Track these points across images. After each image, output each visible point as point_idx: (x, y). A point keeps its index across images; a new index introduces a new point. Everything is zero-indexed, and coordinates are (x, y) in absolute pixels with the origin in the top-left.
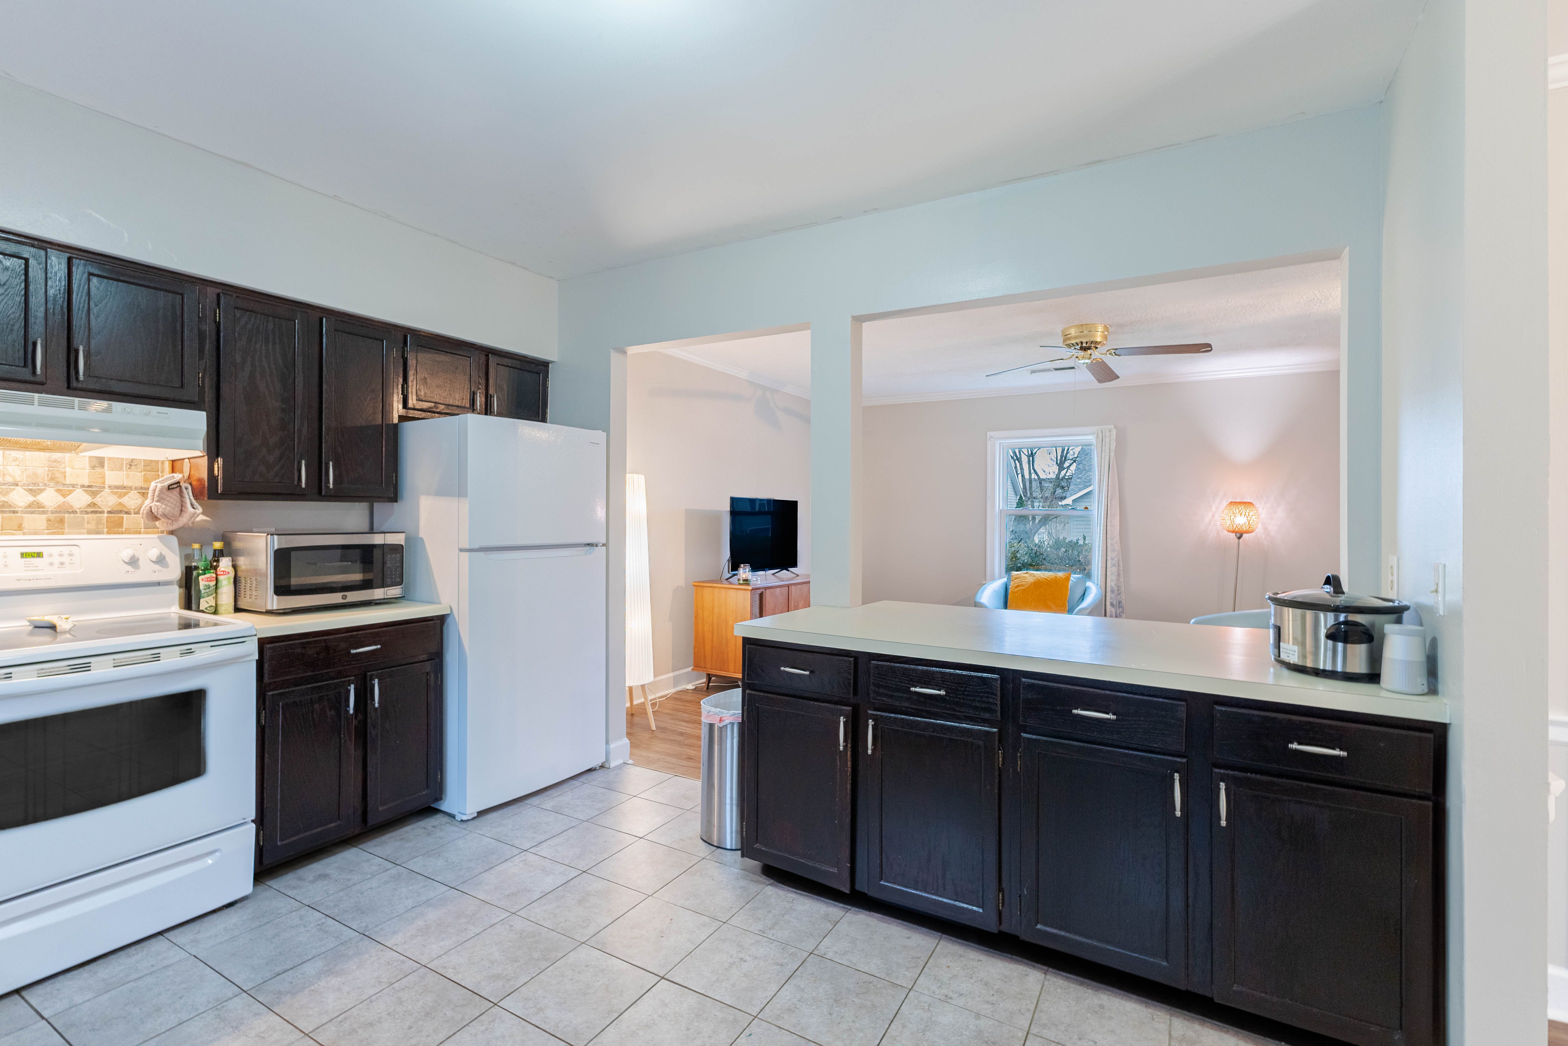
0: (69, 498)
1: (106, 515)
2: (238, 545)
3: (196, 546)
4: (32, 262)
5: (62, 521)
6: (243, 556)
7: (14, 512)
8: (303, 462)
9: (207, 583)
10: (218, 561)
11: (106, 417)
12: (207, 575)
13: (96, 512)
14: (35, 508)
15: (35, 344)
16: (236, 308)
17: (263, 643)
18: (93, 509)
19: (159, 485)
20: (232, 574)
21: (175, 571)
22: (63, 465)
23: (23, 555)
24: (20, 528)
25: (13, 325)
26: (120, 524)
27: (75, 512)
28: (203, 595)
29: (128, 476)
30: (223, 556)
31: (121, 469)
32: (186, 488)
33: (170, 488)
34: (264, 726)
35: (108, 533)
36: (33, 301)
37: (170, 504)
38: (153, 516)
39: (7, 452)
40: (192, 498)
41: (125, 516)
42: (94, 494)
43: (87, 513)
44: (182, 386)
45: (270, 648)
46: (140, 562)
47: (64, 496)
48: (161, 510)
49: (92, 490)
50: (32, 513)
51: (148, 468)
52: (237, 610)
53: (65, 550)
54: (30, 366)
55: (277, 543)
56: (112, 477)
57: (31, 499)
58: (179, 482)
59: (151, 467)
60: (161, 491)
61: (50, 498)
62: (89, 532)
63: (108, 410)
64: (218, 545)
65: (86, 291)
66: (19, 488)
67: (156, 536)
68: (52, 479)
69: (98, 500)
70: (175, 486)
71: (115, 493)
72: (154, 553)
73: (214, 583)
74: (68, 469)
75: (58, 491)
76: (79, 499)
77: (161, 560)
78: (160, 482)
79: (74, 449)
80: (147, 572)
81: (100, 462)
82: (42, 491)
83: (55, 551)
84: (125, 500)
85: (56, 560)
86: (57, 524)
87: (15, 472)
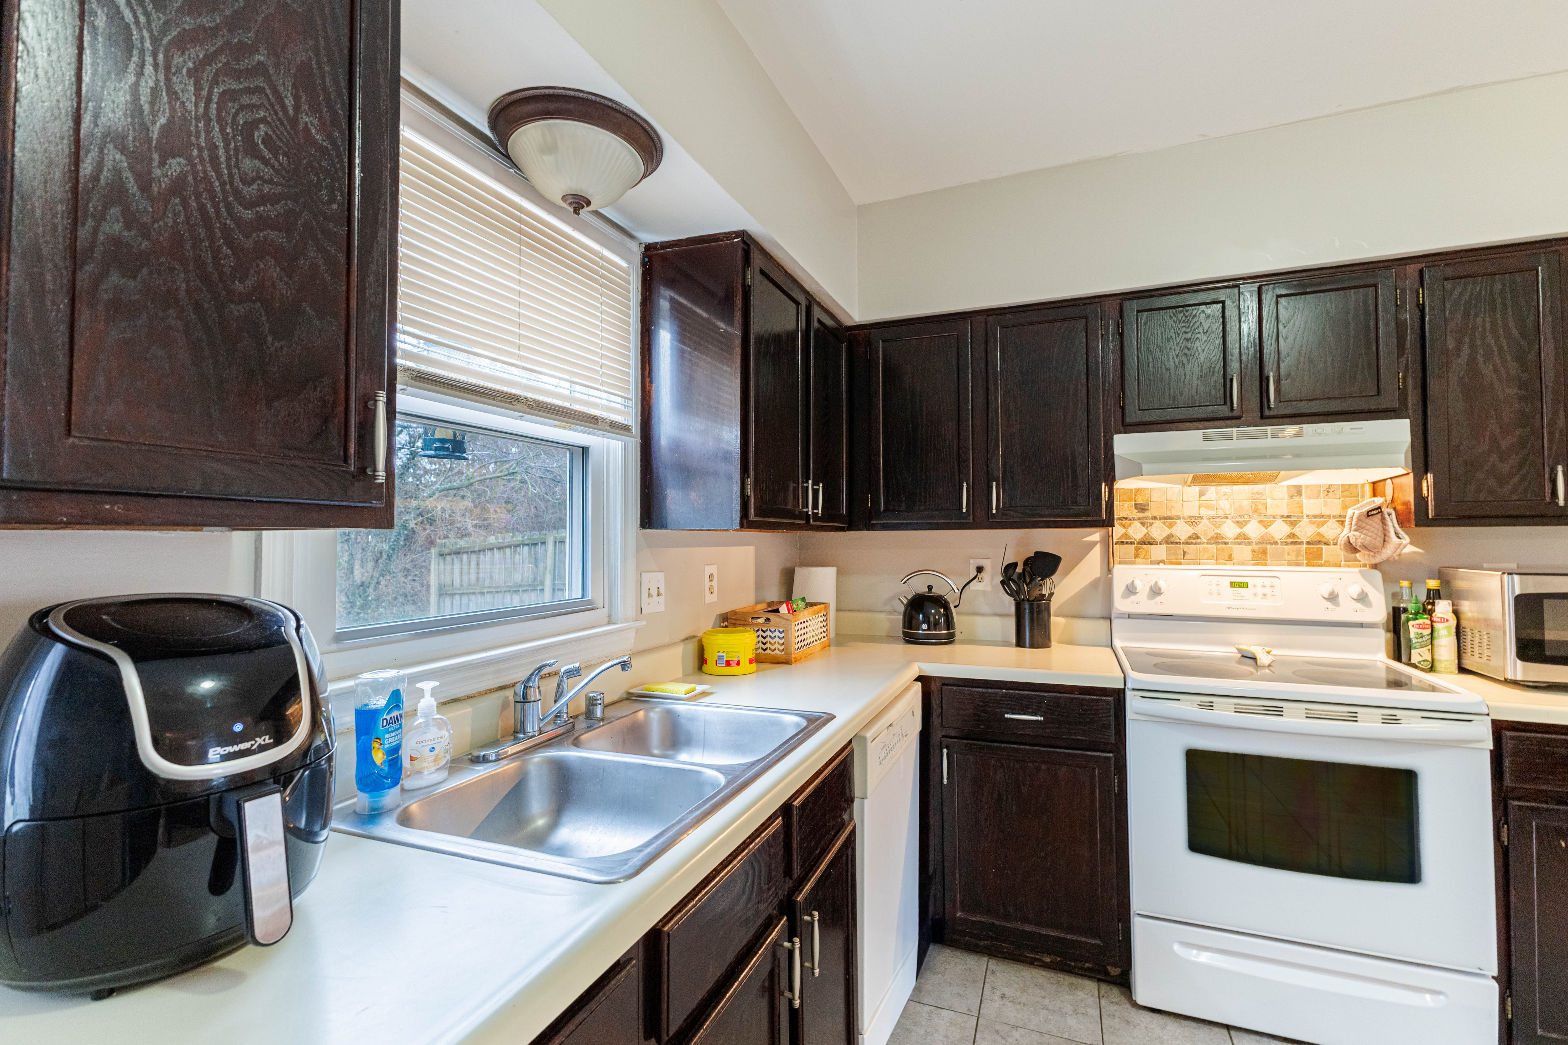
0: (1270, 529)
1: (1305, 546)
2: (1460, 584)
3: (1405, 584)
4: (1228, 302)
5: (1264, 552)
6: (1467, 600)
7: (1226, 543)
8: (1560, 468)
9: (1420, 631)
10: (1433, 604)
11: (1299, 441)
12: (1420, 621)
13: (1295, 543)
14: (1242, 539)
15: (1232, 380)
16: (1446, 279)
17: (1500, 728)
18: (1293, 540)
19: (1357, 512)
20: (1453, 622)
21: (1379, 612)
22: (1264, 497)
23: (1232, 584)
24: (1230, 558)
25: (1214, 368)
26: (1319, 555)
27: (1276, 543)
28: (1414, 645)
29: (1326, 504)
30: (1440, 598)
31: (1318, 497)
32: (1389, 515)
33: (1369, 514)
34: (1507, 847)
35: (1308, 565)
36: (1229, 339)
37: (1370, 534)
38: (1351, 548)
39: (1219, 488)
40: (1396, 525)
41: (1324, 547)
42: (1293, 524)
43: (1287, 544)
44: (1379, 393)
45: (1512, 738)
46: (1340, 599)
47: (1266, 527)
48: (1359, 540)
49: (1290, 520)
50: (1240, 544)
51: (1346, 493)
52: (1462, 670)
53: (1268, 581)
54: (1229, 404)
55: (1519, 585)
56: (1311, 506)
57: (1238, 530)
58: (1380, 508)
59: (1350, 492)
60: (1359, 519)
61: (1253, 530)
62: (1289, 564)
63: (1299, 435)
64: (1433, 584)
65: (1275, 315)
66: (1228, 521)
67: (1357, 570)
68: (1255, 511)
69: (1297, 530)
70: (1375, 512)
71: (1313, 523)
72: (1355, 591)
73: (1429, 631)
74: (1268, 500)
75: (1261, 522)
76: (1280, 530)
77: (1362, 598)
78: (1358, 508)
79: (1273, 479)
80: (1347, 611)
81: (1298, 491)
82: (1247, 522)
83: (1258, 582)
84: (1323, 530)
85: (1260, 591)
86: (1261, 555)
87: (1225, 506)
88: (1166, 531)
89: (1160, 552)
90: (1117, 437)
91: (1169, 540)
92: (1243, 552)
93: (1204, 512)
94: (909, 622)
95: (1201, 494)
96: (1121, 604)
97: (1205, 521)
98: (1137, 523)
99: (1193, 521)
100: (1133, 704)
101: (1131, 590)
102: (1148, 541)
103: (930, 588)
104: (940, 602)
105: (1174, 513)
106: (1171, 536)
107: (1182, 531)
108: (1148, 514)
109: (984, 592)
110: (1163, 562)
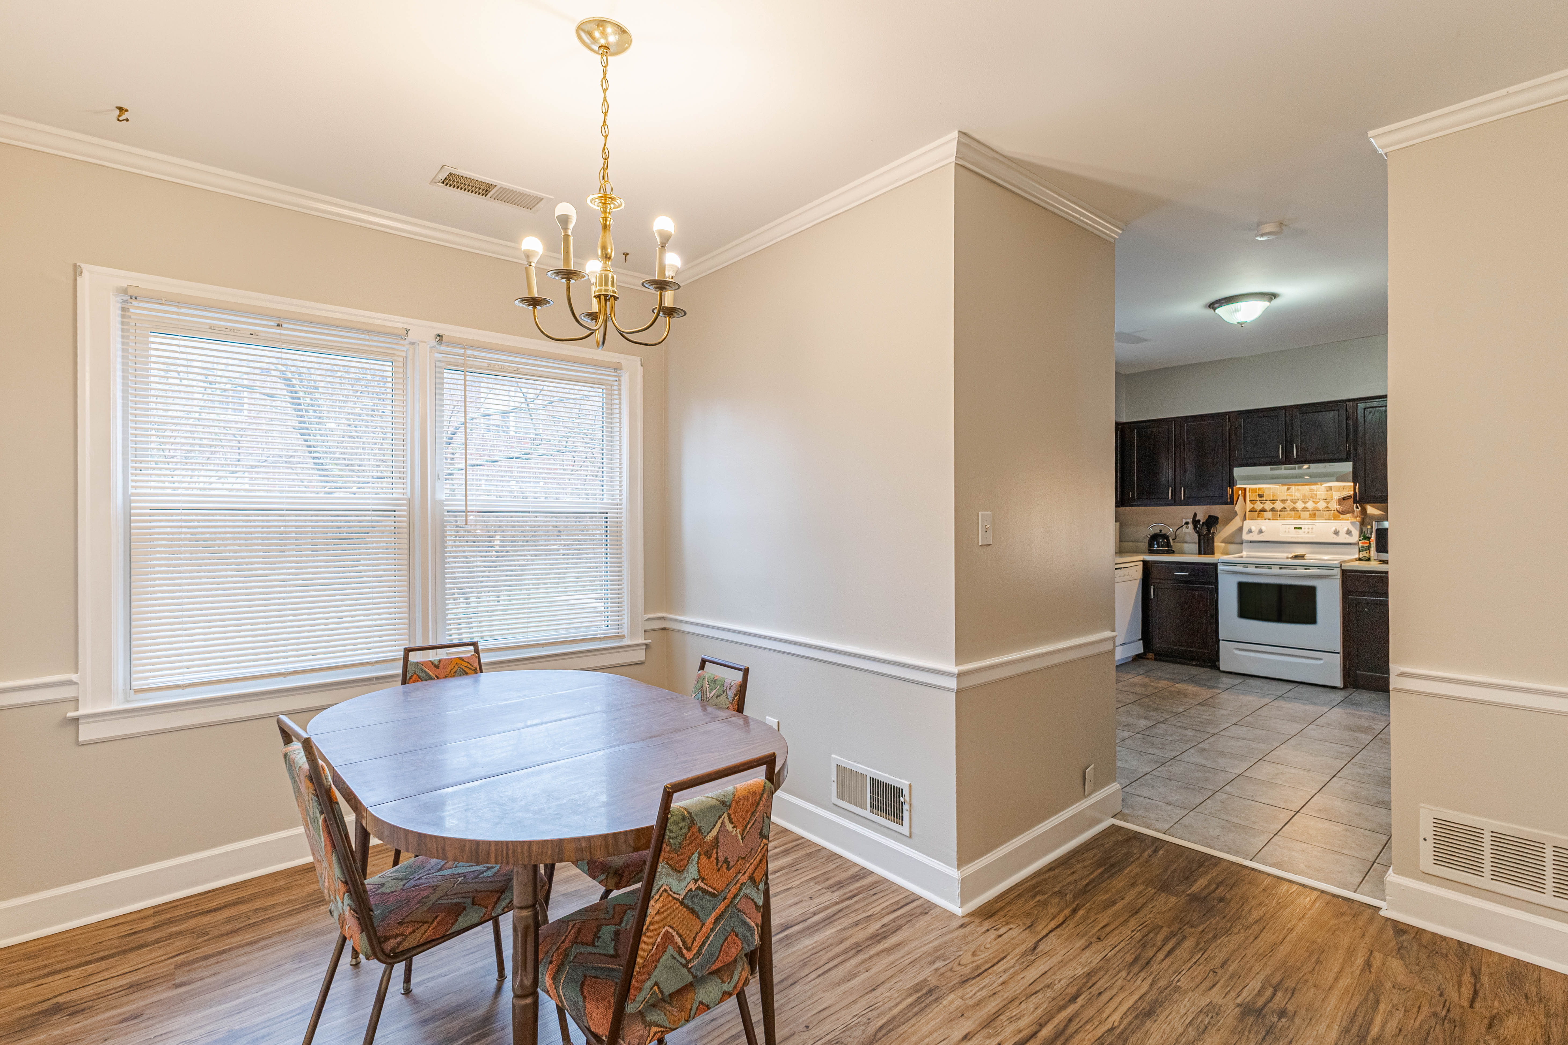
0: (1318, 505)
5: (1315, 514)
7: (1298, 511)
9: (1364, 545)
11: (1308, 471)
12: (1364, 541)
14: (1305, 509)
15: (1278, 447)
17: (1346, 572)
18: (1328, 509)
22: (1315, 491)
23: (1295, 528)
24: (1299, 517)
27: (1320, 511)
28: (1361, 551)
32: (1347, 499)
37: (1344, 507)
42: (1328, 503)
44: (1335, 453)
45: (1350, 575)
46: (1340, 533)
47: (1316, 504)
48: (1342, 510)
50: (1304, 511)
53: (1310, 527)
54: (1277, 456)
56: (1336, 495)
57: (1303, 505)
58: (1345, 497)
60: (1338, 501)
61: (1310, 505)
63: (1310, 468)
66: (1299, 501)
67: (1344, 521)
68: (1311, 497)
69: (1329, 505)
70: (1343, 499)
72: (1348, 529)
73: (1367, 545)
74: (1317, 492)
75: (1313, 502)
76: (1322, 505)
77: (1349, 532)
80: (1343, 538)
81: (1329, 488)
82: (1307, 502)
83: (1307, 527)
85: (1307, 530)
86: (1313, 516)
87: (1298, 495)
88: (1272, 506)
89: (1269, 514)
90: (1235, 469)
91: (1273, 510)
92: (1307, 514)
93: (1289, 498)
94: (1151, 544)
95: (1288, 489)
96: (1246, 537)
97: (1289, 501)
98: (1258, 502)
99: (1283, 501)
100: (1220, 567)
101: (1250, 531)
102: (1263, 510)
103: (1161, 531)
104: (1165, 537)
105: (1275, 498)
106: (1273, 508)
107: (1278, 506)
108: (1264, 499)
109: (1189, 533)
110: (1269, 519)
